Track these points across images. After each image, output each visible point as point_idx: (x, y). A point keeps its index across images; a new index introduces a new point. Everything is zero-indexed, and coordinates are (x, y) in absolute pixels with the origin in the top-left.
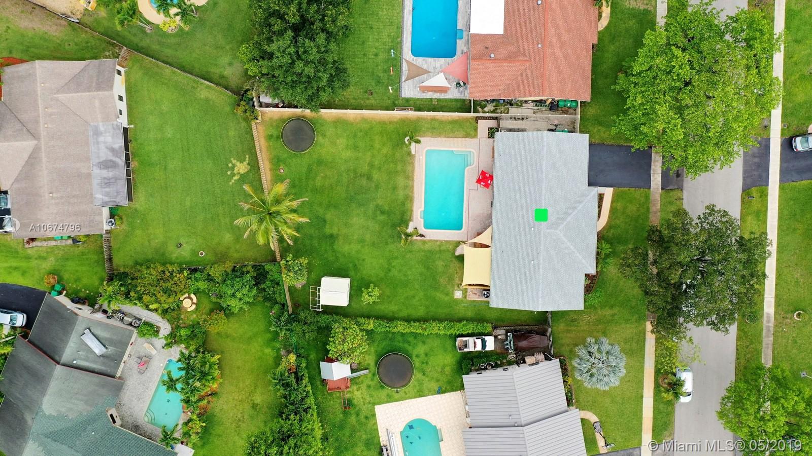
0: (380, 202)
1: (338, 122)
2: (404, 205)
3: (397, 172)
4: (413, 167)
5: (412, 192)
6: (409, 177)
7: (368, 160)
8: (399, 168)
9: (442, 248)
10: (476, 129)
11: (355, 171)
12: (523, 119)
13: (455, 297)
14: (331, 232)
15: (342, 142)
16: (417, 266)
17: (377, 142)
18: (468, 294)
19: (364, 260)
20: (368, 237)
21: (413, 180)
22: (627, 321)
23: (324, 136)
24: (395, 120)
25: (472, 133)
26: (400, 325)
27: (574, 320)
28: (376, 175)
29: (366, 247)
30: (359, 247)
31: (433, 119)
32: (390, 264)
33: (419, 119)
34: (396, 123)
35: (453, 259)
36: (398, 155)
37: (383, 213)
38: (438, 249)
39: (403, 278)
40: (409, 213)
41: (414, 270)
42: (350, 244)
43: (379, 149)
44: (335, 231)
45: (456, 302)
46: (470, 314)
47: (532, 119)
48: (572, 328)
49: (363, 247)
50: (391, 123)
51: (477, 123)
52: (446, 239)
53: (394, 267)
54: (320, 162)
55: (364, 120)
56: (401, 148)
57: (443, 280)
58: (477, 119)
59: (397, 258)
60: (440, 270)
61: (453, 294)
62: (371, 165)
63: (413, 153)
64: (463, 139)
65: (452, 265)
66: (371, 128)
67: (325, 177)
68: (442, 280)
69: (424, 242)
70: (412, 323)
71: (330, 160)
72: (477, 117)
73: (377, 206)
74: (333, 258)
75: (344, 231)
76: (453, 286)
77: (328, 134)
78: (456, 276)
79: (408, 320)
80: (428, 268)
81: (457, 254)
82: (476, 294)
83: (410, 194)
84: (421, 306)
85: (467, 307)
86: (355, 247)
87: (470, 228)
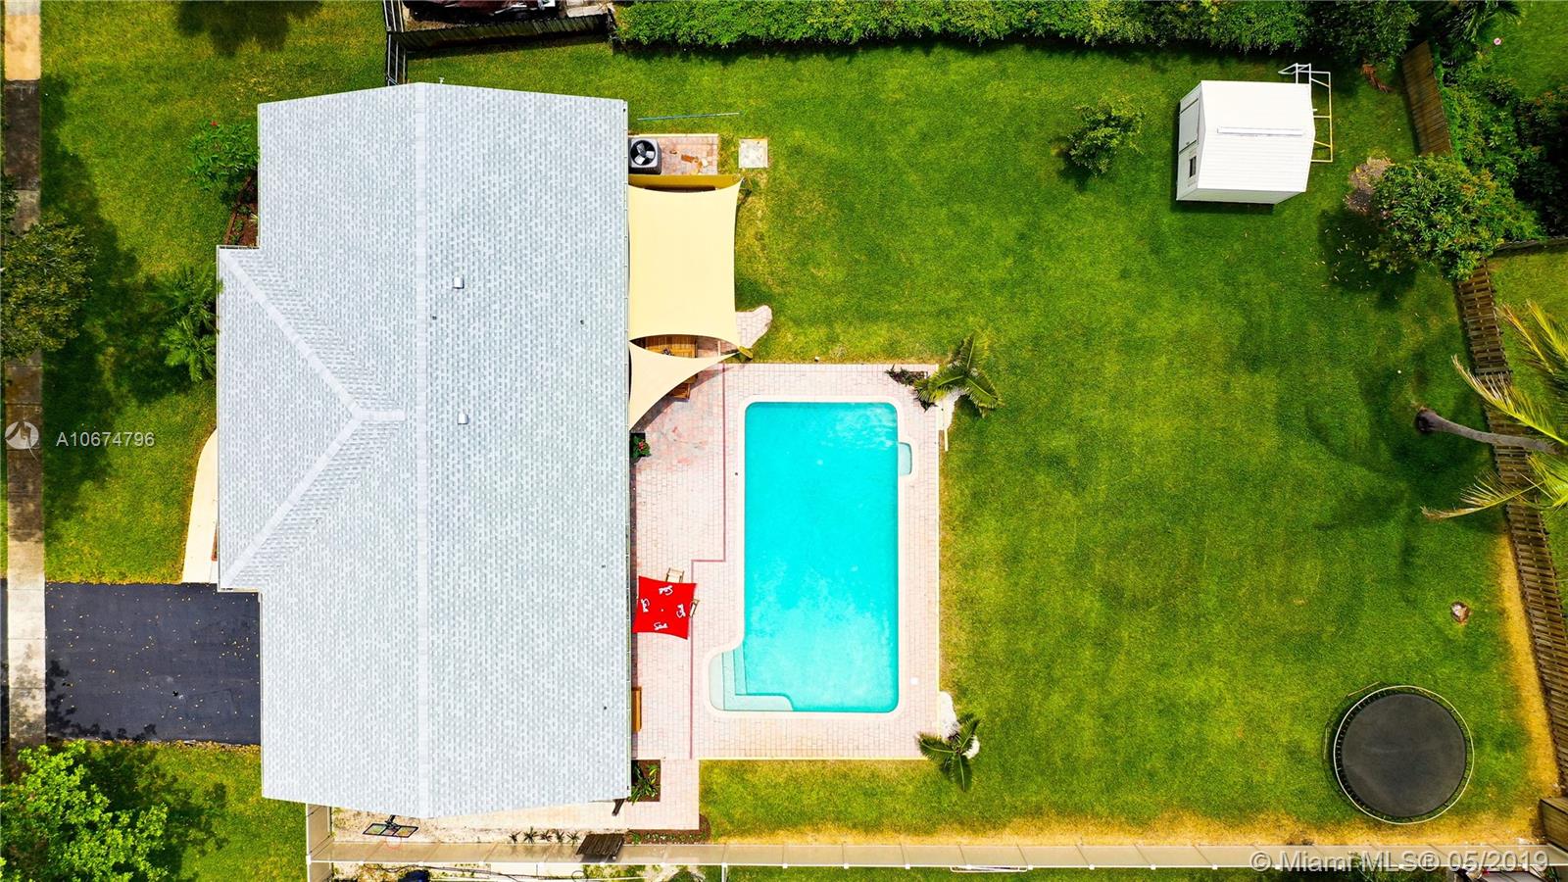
0: (1068, 502)
2: (974, 496)
3: (1008, 620)
4: (945, 642)
5: (946, 546)
6: (960, 604)
7: (1120, 664)
8: (998, 639)
9: (822, 332)
10: (707, 793)
11: (1170, 619)
13: (764, 143)
14: (1256, 378)
15: (1225, 732)
16: (917, 258)
17: (1087, 735)
18: (715, 158)
19: (1125, 275)
20: (1112, 367)
21: (945, 592)
22: (110, 78)
24: (1019, 821)
25: (723, 782)
26: (983, 17)
28: (1090, 606)
29: (1116, 324)
30: (1143, 324)
31: (872, 830)
32: (1024, 259)
34: (1014, 810)
35: (777, 290)
36: (1005, 688)
37: (1056, 461)
38: (838, 328)
39: (971, 209)
40: (956, 463)
41: (929, 243)
42: (1181, 333)
43: (1077, 708)
44: (1242, 385)
45: (758, 125)
46: (706, 79)
49: (1130, 324)
50: (1036, 811)
51: (703, 818)
52: (806, 367)
53: (1006, 252)
56: (992, 716)
57: (813, 205)
58: (703, 837)
59: (998, 287)
60: (827, 247)
61: (773, 155)
62: (1105, 643)
63: (946, 699)
64: (754, 757)
65: (780, 267)
66: (1110, 788)
68: (818, 205)
69: (891, 351)
70: (933, 25)
71: (1269, 659)
72: (705, 844)
73: (1078, 486)
74: (1242, 279)
75: (1206, 385)
76: (775, 187)
78: (762, 227)
80: (874, 252)
81: (764, 313)
82: (686, 158)
83: (953, 537)
84: (897, 102)
85: (716, 106)
86: (1160, 324)
87: (717, 410)
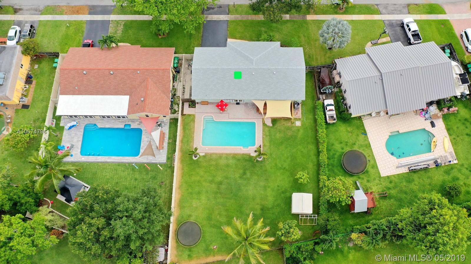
0: (237, 176)
1: (181, 206)
2: (239, 159)
3: (217, 165)
4: (213, 154)
5: (230, 154)
6: (220, 156)
7: (208, 184)
8: (214, 163)
9: (268, 135)
10: (190, 115)
11: (216, 193)
12: (184, 88)
13: (300, 125)
14: (260, 210)
15: (195, 203)
16: (281, 150)
17: (196, 178)
18: (297, 117)
19: (278, 186)
20: (262, 184)
21: (222, 154)
22: (307, 29)
23: (190, 216)
24: (181, 166)
25: (191, 118)
26: (322, 158)
27: (310, 57)
28: (219, 179)
29: (269, 185)
30: (269, 189)
31: (182, 142)
32: (281, 168)
33: (181, 150)
34: (183, 165)
35: (275, 127)
36: (205, 164)
37: (244, 173)
38: (268, 137)
39: (289, 159)
40: (244, 156)
41: (283, 152)
42: (267, 196)
43: (200, 177)
44: (258, 207)
45: (303, 124)
46: (311, 116)
47: (184, 83)
48: (314, 57)
49: (269, 187)
50: (183, 169)
51: (185, 114)
52: (262, 132)
53: (282, 166)
54: (209, 218)
55: (180, 187)
56: (200, 162)
57: (290, 133)
58: (182, 114)
59: (276, 164)
60: (282, 135)
61: (298, 127)
62: (211, 182)
63: (204, 154)
64: (195, 122)
65: (279, 128)
66: (186, 182)
67: (220, 214)
69: (264, 145)
70: (320, 150)
71: (208, 211)
72: (182, 115)
73: (240, 177)
74: (278, 208)
75: (258, 200)
76: (293, 127)
77: (189, 213)
78: (286, 125)
79: (318, 153)
80: (282, 143)
81: (271, 125)
82: (297, 113)
83: (231, 155)
84: (308, 147)
85: (306, 118)
86: (269, 193)
87: (254, 117)
